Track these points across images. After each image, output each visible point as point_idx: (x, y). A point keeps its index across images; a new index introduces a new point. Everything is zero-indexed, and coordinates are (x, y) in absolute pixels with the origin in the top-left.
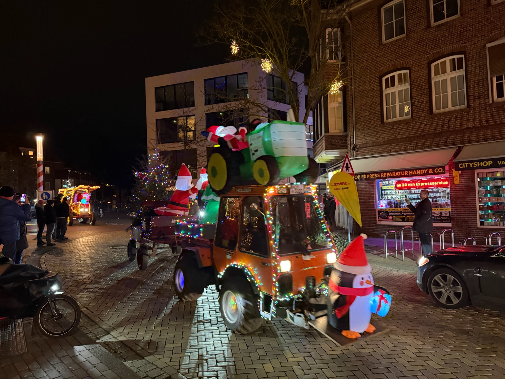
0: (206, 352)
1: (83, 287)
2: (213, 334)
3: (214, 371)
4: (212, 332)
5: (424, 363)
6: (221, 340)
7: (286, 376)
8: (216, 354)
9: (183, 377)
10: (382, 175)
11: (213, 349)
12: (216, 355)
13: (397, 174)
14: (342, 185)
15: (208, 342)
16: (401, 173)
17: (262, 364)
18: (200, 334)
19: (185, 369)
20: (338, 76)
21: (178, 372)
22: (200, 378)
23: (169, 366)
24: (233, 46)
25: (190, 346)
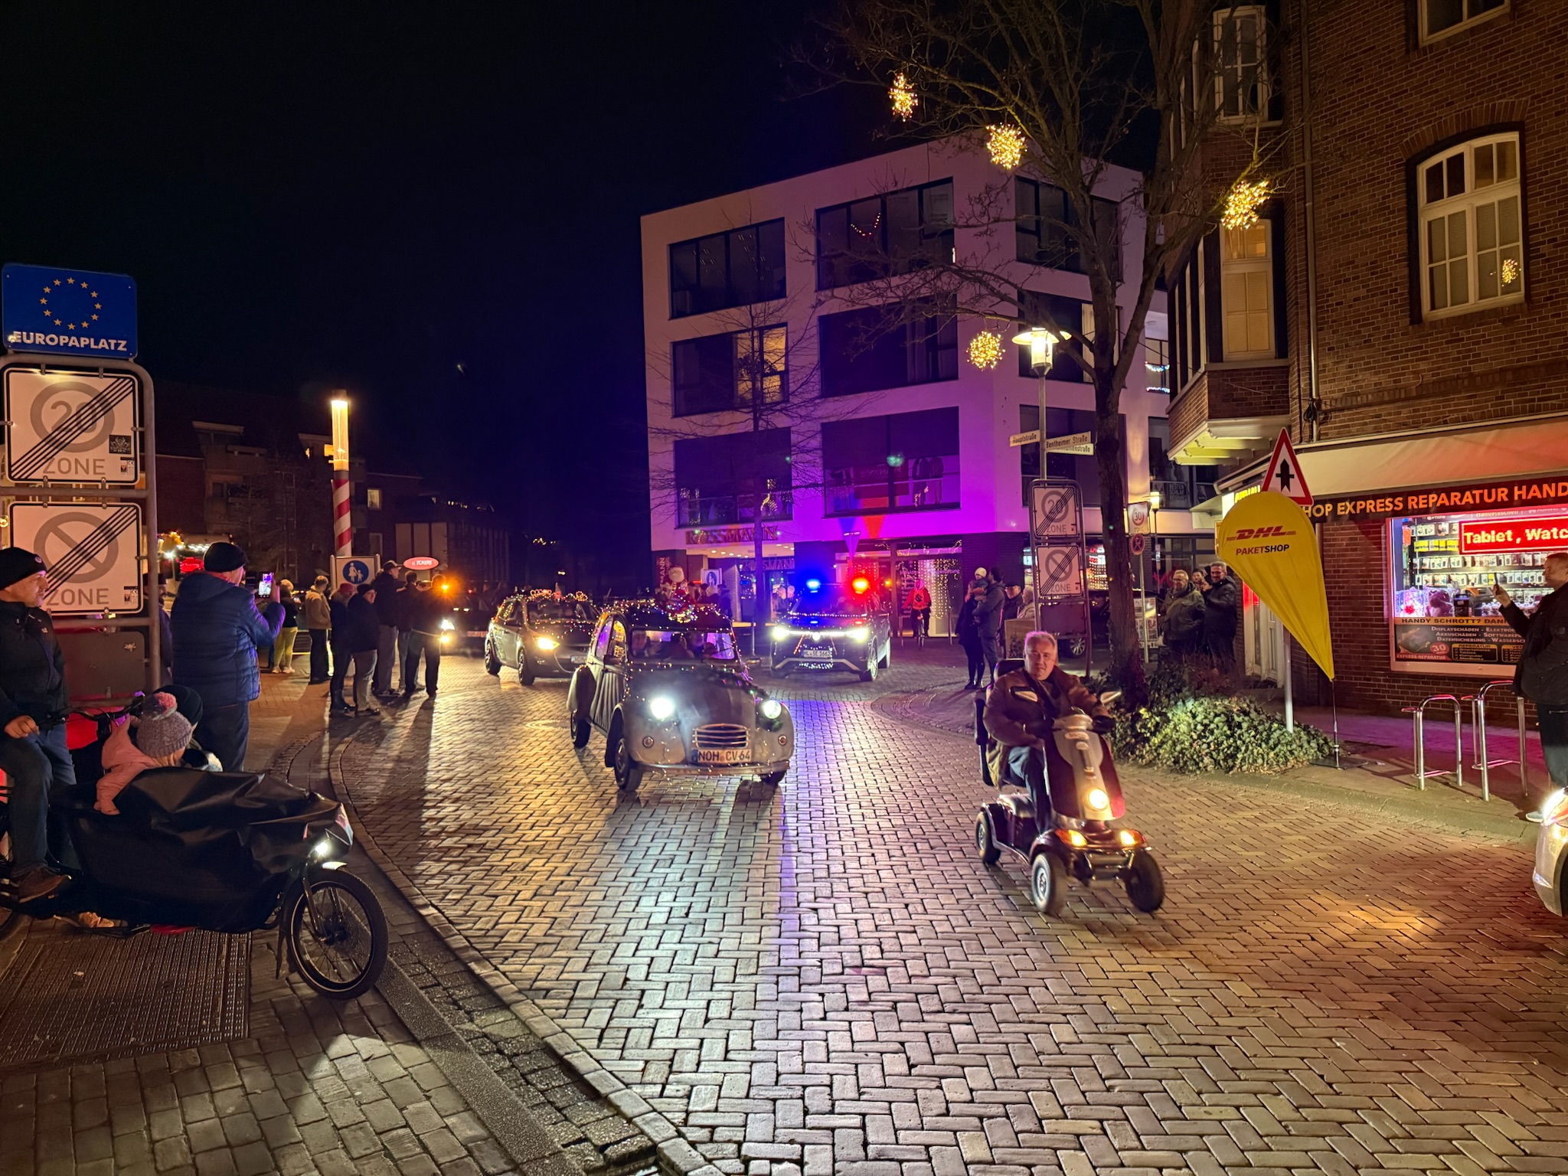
0: (775, 1075)
2: (805, 1015)
3: (792, 1142)
4: (801, 1010)
6: (826, 1040)
8: (805, 1083)
9: (694, 1153)
10: (1412, 502)
11: (799, 1068)
12: (805, 1087)
13: (1468, 498)
14: (1265, 536)
15: (786, 1042)
16: (1482, 495)
18: (763, 1015)
19: (702, 1127)
20: (1255, 165)
21: (680, 1135)
22: (746, 1161)
23: (655, 1110)
24: (896, 91)
25: (727, 1051)
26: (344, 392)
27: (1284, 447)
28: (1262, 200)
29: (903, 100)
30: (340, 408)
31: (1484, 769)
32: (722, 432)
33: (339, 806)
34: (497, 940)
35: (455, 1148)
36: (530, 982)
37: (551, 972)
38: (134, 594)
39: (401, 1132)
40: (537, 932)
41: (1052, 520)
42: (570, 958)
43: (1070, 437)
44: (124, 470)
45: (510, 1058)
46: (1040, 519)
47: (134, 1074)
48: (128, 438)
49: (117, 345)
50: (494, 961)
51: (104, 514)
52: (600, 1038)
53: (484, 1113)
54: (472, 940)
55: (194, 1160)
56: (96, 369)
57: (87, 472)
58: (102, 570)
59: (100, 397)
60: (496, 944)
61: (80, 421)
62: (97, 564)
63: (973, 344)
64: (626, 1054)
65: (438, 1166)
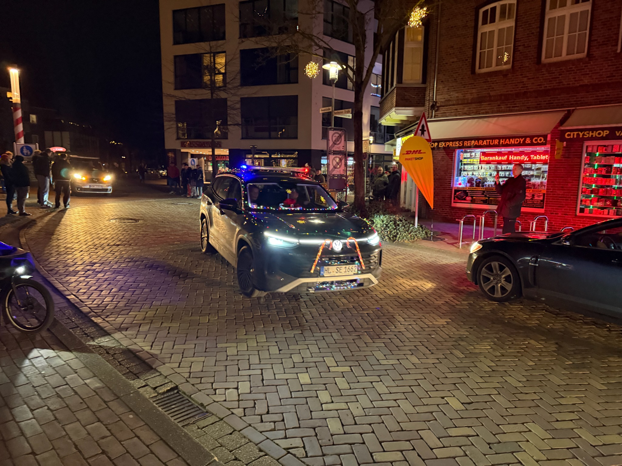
0: (226, 357)
1: (73, 269)
2: (238, 333)
3: (233, 381)
4: (236, 332)
5: (501, 380)
7: (326, 389)
8: (239, 359)
9: (193, 388)
10: (466, 143)
11: (236, 353)
13: (485, 143)
14: (415, 153)
16: (489, 142)
17: (297, 373)
19: (197, 377)
20: (422, 0)
21: (188, 382)
22: (215, 390)
23: (176, 373)
25: (206, 349)
27: (423, 119)
28: (424, 16)
30: (14, 73)
32: (198, 98)
34: (104, 308)
35: (90, 392)
36: (120, 325)
37: (128, 321)
39: (65, 387)
41: (335, 144)
42: (136, 315)
43: (343, 111)
45: (112, 356)
46: (331, 143)
50: (103, 317)
52: (152, 346)
53: (102, 377)
54: (92, 308)
60: (103, 310)
63: (307, 67)
64: (163, 351)
65: (83, 399)
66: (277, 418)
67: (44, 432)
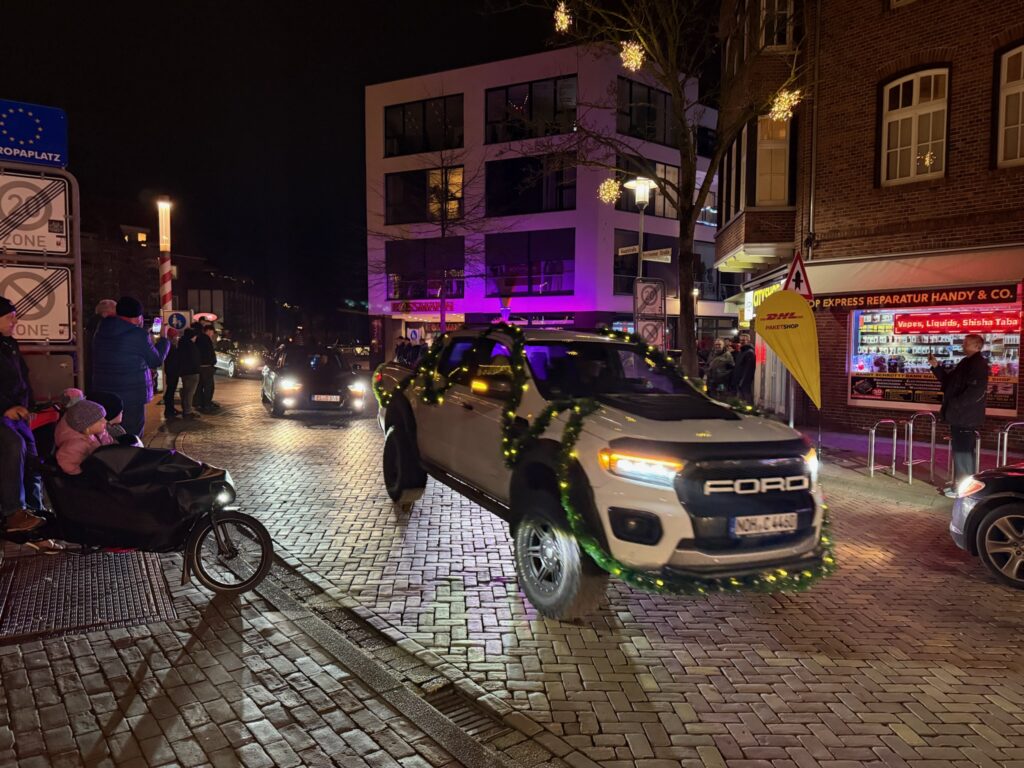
0: (516, 641)
1: (263, 500)
4: (523, 603)
8: (536, 646)
9: (478, 687)
10: (870, 301)
11: (531, 637)
12: (536, 648)
13: (904, 299)
14: (785, 318)
15: (518, 622)
16: (912, 298)
18: (500, 605)
19: (480, 671)
20: (792, 79)
21: (467, 676)
22: (511, 692)
23: (447, 662)
24: (558, 13)
25: (484, 627)
26: (167, 197)
27: (798, 263)
28: (796, 103)
29: (563, 20)
30: (164, 208)
31: (910, 465)
32: (421, 237)
33: (224, 473)
34: (319, 560)
35: (335, 684)
36: (347, 586)
37: (359, 580)
38: (66, 329)
39: (297, 674)
40: (345, 555)
41: (647, 304)
42: (369, 571)
43: (659, 251)
44: (58, 244)
45: (346, 632)
46: (640, 303)
47: (108, 641)
48: (61, 222)
49: (53, 157)
50: (321, 573)
51: (45, 273)
52: (402, 620)
53: (347, 664)
54: (302, 560)
55: (166, 692)
56: (38, 173)
57: (33, 244)
58: (44, 312)
59: (42, 193)
60: (319, 563)
61: (27, 209)
62: (40, 308)
63: (602, 186)
64: (421, 628)
65: (327, 694)
66: (616, 739)
67: (284, 738)
